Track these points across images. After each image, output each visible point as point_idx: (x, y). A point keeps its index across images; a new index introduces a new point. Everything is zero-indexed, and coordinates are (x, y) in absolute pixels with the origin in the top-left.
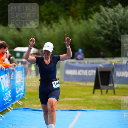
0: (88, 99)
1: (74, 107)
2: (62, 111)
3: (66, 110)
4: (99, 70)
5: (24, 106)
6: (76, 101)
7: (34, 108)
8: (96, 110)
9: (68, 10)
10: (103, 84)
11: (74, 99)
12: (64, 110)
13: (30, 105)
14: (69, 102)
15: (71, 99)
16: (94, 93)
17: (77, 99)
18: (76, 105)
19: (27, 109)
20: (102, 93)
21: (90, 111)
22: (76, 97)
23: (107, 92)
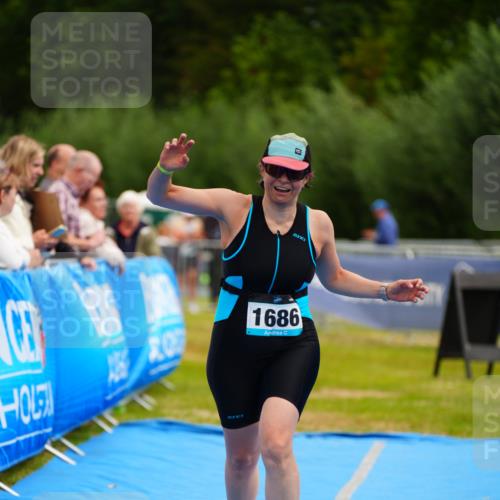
0: (412, 397)
1: (359, 422)
2: (309, 436)
3: (325, 435)
4: (460, 285)
5: (163, 415)
6: (365, 400)
7: (201, 420)
8: (443, 436)
10: (473, 340)
11: (359, 395)
12: (319, 432)
13: (185, 412)
14: (338, 405)
15: (345, 394)
16: (436, 372)
17: (370, 394)
18: (364, 416)
19: (174, 427)
20: (469, 375)
21: (422, 440)
22: (364, 387)
23: (490, 371)
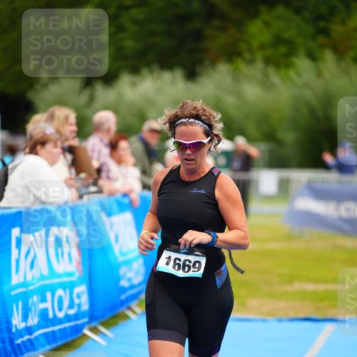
1: (318, 309)
2: (280, 320)
3: (292, 320)
9: (325, 32)
11: (321, 287)
14: (304, 295)
17: (329, 287)
